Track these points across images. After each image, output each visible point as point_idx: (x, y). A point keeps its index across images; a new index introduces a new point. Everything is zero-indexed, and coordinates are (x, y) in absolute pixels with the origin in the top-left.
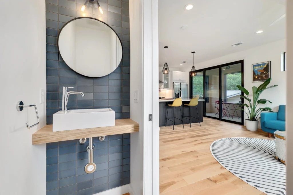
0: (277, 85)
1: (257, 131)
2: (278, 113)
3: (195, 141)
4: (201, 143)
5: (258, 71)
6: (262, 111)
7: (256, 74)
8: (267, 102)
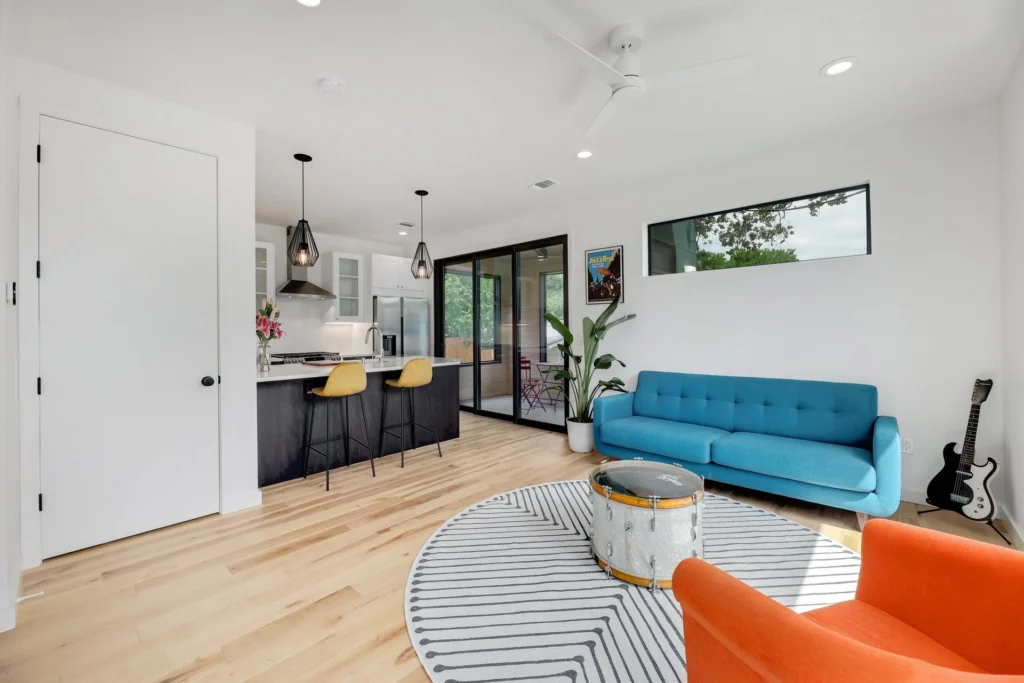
0: (634, 316)
1: (592, 451)
2: (634, 393)
3: (380, 532)
4: (399, 537)
5: (598, 270)
6: (603, 390)
7: (595, 280)
8: (614, 364)
